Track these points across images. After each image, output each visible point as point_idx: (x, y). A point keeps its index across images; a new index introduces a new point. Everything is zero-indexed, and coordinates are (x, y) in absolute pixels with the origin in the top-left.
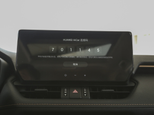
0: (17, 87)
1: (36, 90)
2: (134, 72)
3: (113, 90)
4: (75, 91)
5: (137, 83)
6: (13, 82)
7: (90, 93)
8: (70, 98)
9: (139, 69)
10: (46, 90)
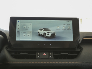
0: (9, 52)
1: (21, 53)
2: (80, 42)
3: (67, 54)
4: (45, 54)
5: (82, 49)
6: (7, 49)
7: (54, 55)
8: (41, 59)
9: (83, 40)
10: (27, 53)
